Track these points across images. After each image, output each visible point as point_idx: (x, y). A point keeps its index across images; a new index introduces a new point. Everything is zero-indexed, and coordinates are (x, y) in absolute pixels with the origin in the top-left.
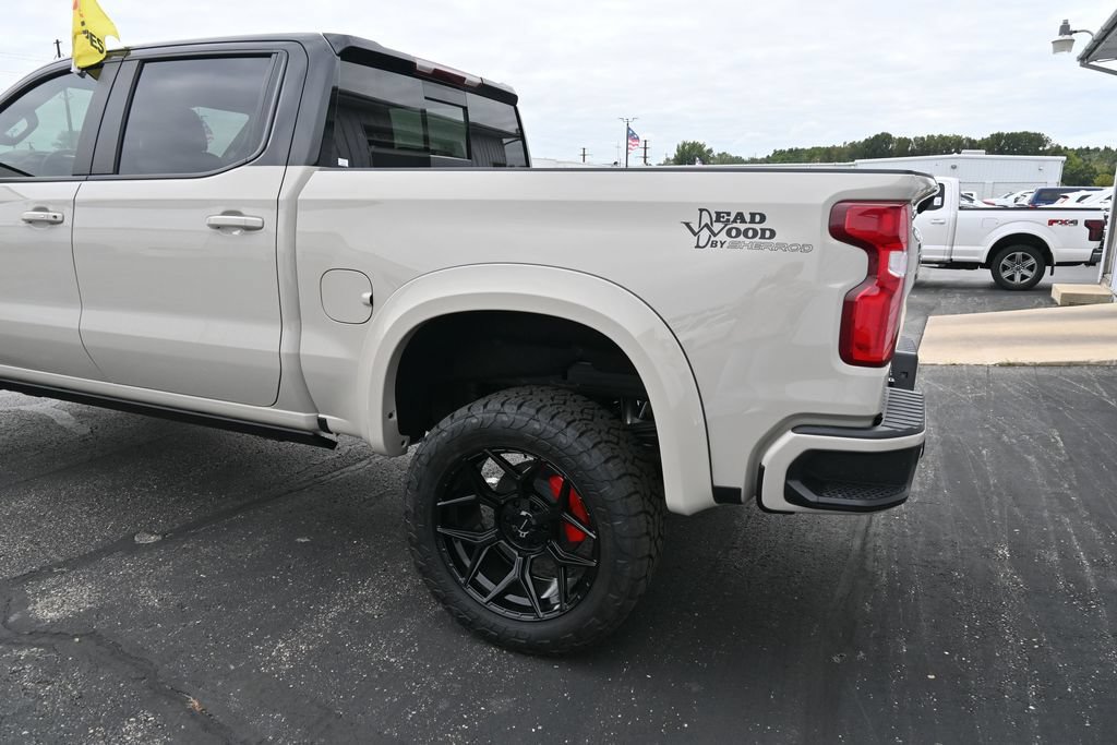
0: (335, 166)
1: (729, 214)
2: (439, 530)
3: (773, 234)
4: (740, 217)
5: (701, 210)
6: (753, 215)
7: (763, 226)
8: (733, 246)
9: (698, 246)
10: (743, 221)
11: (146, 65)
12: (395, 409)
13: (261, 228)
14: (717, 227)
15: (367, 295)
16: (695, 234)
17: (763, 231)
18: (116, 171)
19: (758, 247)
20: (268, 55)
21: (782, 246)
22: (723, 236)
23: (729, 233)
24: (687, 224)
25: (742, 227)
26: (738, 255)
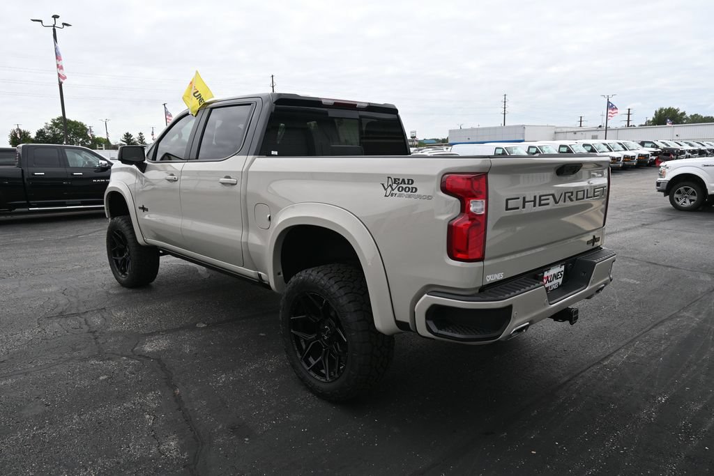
0: (269, 155)
1: (399, 180)
2: (292, 331)
3: (416, 189)
4: (403, 180)
5: (389, 178)
6: (408, 180)
7: (413, 186)
8: (400, 196)
9: (386, 196)
10: (405, 184)
11: (214, 110)
12: (281, 270)
13: (236, 184)
14: (394, 186)
15: (268, 216)
16: (385, 189)
17: (412, 188)
18: (197, 158)
19: (410, 196)
20: (250, 104)
21: (419, 196)
22: (396, 191)
23: (398, 190)
24: (383, 184)
25: (404, 186)
26: (401, 201)
